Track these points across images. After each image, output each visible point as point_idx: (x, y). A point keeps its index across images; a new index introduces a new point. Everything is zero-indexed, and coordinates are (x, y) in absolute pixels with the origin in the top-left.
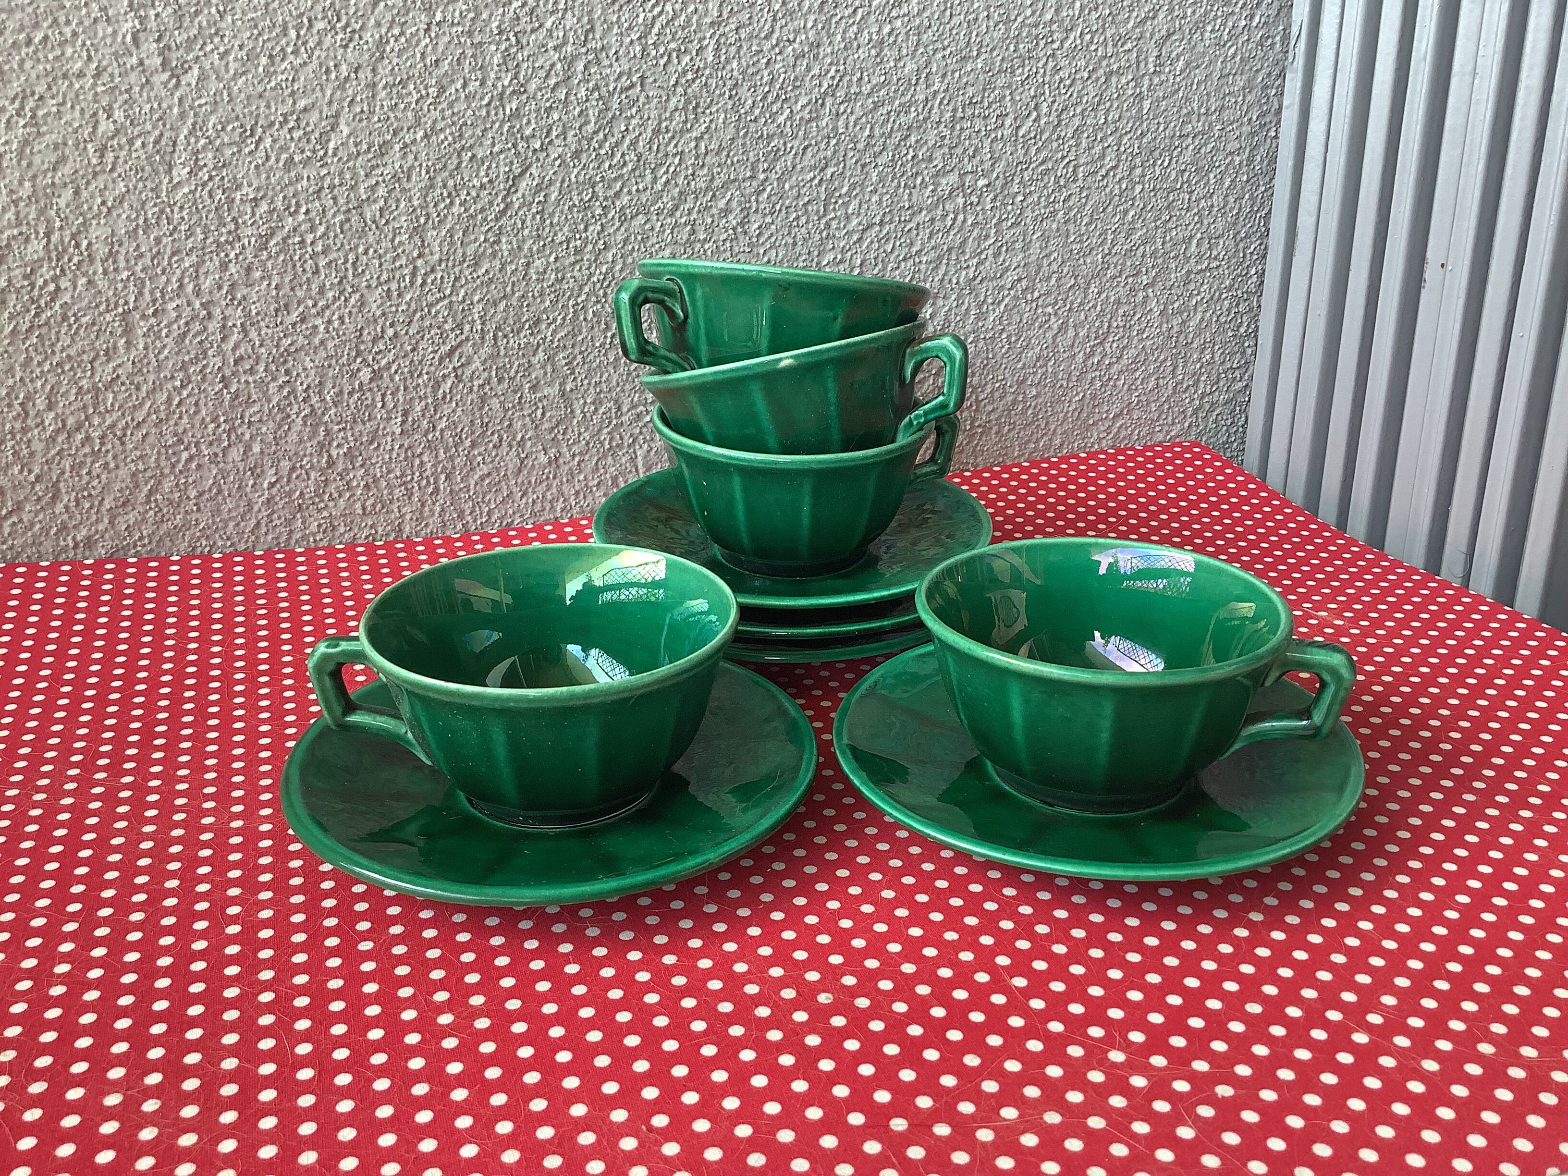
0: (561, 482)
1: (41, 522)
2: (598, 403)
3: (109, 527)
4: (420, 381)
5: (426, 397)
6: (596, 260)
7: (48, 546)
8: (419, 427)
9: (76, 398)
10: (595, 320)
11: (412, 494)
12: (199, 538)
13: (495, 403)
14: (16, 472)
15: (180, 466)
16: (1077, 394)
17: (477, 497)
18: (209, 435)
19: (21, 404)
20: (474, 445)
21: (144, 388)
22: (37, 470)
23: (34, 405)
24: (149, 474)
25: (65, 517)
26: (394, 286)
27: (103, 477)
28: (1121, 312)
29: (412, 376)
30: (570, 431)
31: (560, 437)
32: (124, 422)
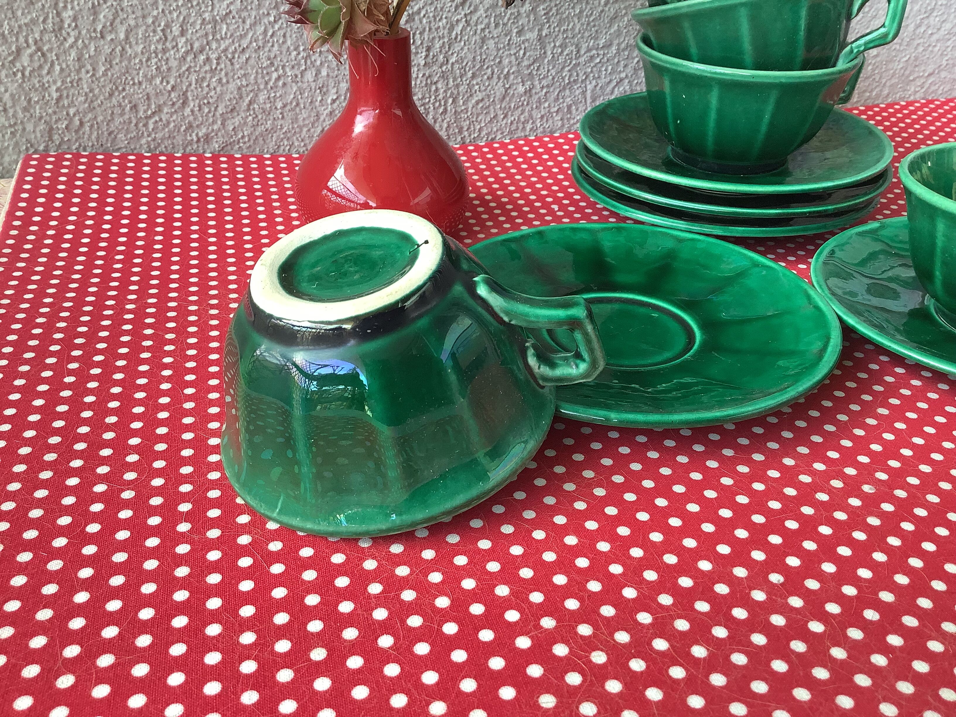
0: (532, 108)
1: (174, 121)
2: (563, 46)
3: (221, 127)
4: (441, 24)
5: (443, 37)
7: (179, 140)
8: (437, 60)
9: (201, 28)
11: (428, 113)
12: (282, 140)
13: (491, 43)
14: (158, 82)
15: (271, 84)
16: (905, 56)
17: (473, 117)
18: (292, 60)
19: (163, 30)
20: (474, 76)
21: (248, 22)
22: (172, 82)
23: (171, 31)
24: (250, 88)
25: (191, 118)
27: (218, 89)
29: (435, 19)
30: (542, 68)
31: (535, 73)
32: (233, 48)
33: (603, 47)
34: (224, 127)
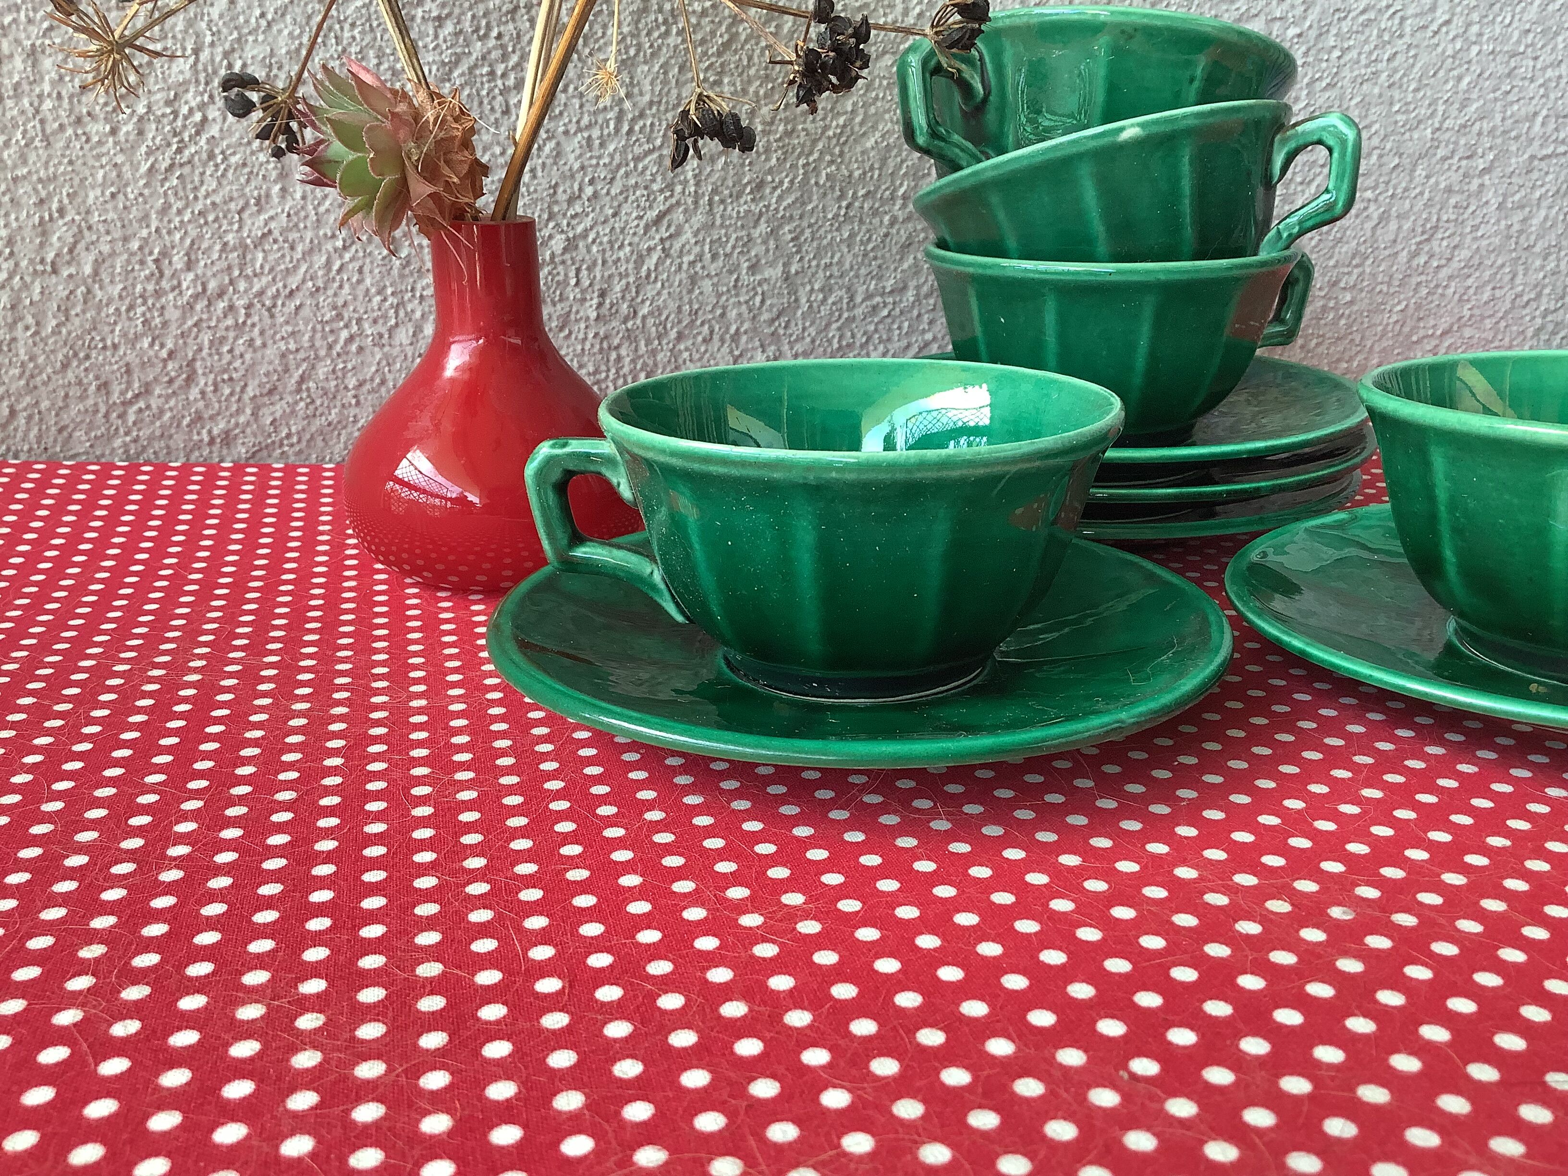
1: (171, 409)
2: (826, 290)
3: (252, 419)
4: (621, 254)
5: (627, 275)
6: (832, 109)
7: (179, 440)
8: (617, 312)
9: (220, 257)
10: (828, 184)
13: (707, 285)
14: (146, 345)
15: (338, 348)
16: (1399, 303)
18: (373, 310)
19: (156, 261)
20: (680, 337)
21: (300, 248)
22: (170, 345)
23: (170, 263)
24: (301, 355)
25: (201, 404)
26: (596, 133)
27: (248, 357)
28: (1452, 201)
29: (612, 248)
30: (793, 324)
31: (781, 332)
32: (274, 289)
33: (892, 292)
34: (256, 420)
